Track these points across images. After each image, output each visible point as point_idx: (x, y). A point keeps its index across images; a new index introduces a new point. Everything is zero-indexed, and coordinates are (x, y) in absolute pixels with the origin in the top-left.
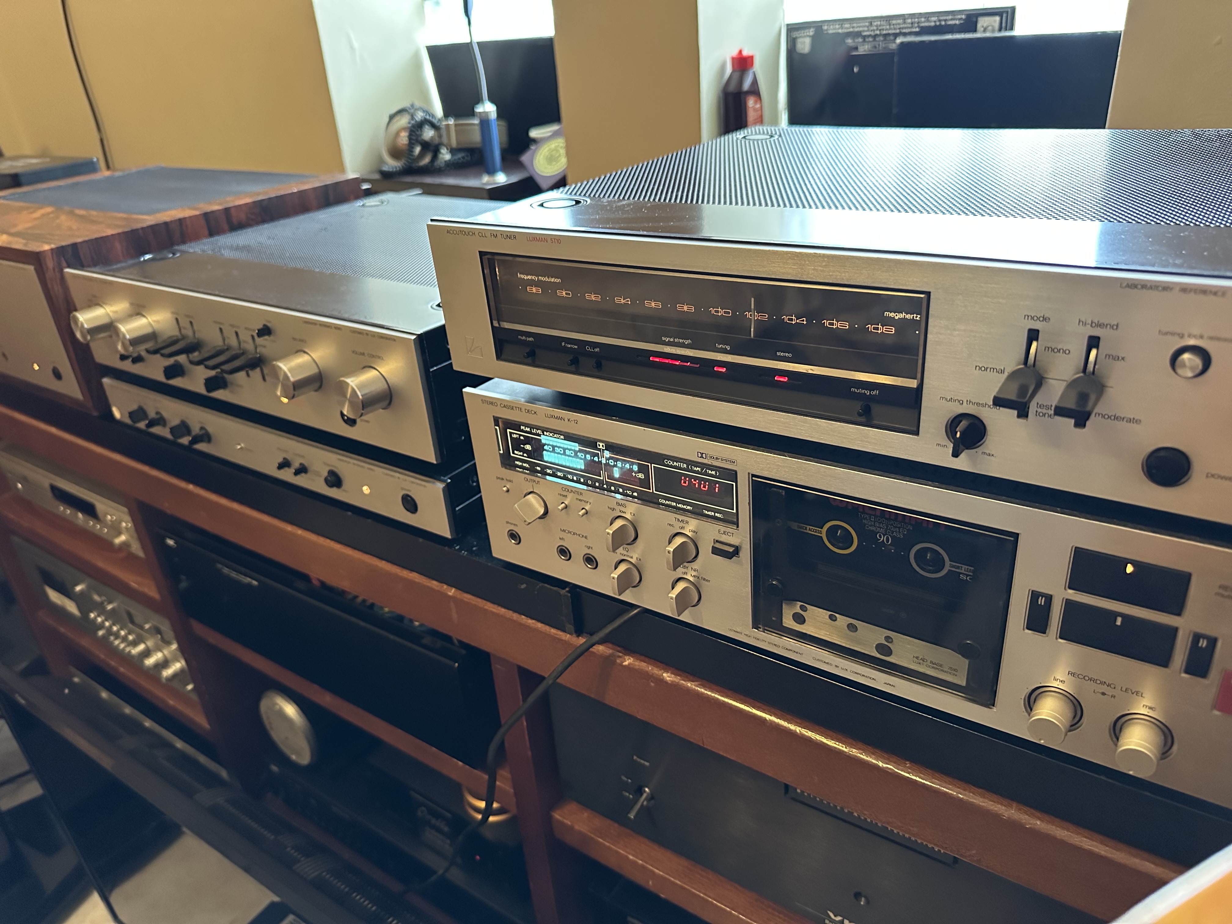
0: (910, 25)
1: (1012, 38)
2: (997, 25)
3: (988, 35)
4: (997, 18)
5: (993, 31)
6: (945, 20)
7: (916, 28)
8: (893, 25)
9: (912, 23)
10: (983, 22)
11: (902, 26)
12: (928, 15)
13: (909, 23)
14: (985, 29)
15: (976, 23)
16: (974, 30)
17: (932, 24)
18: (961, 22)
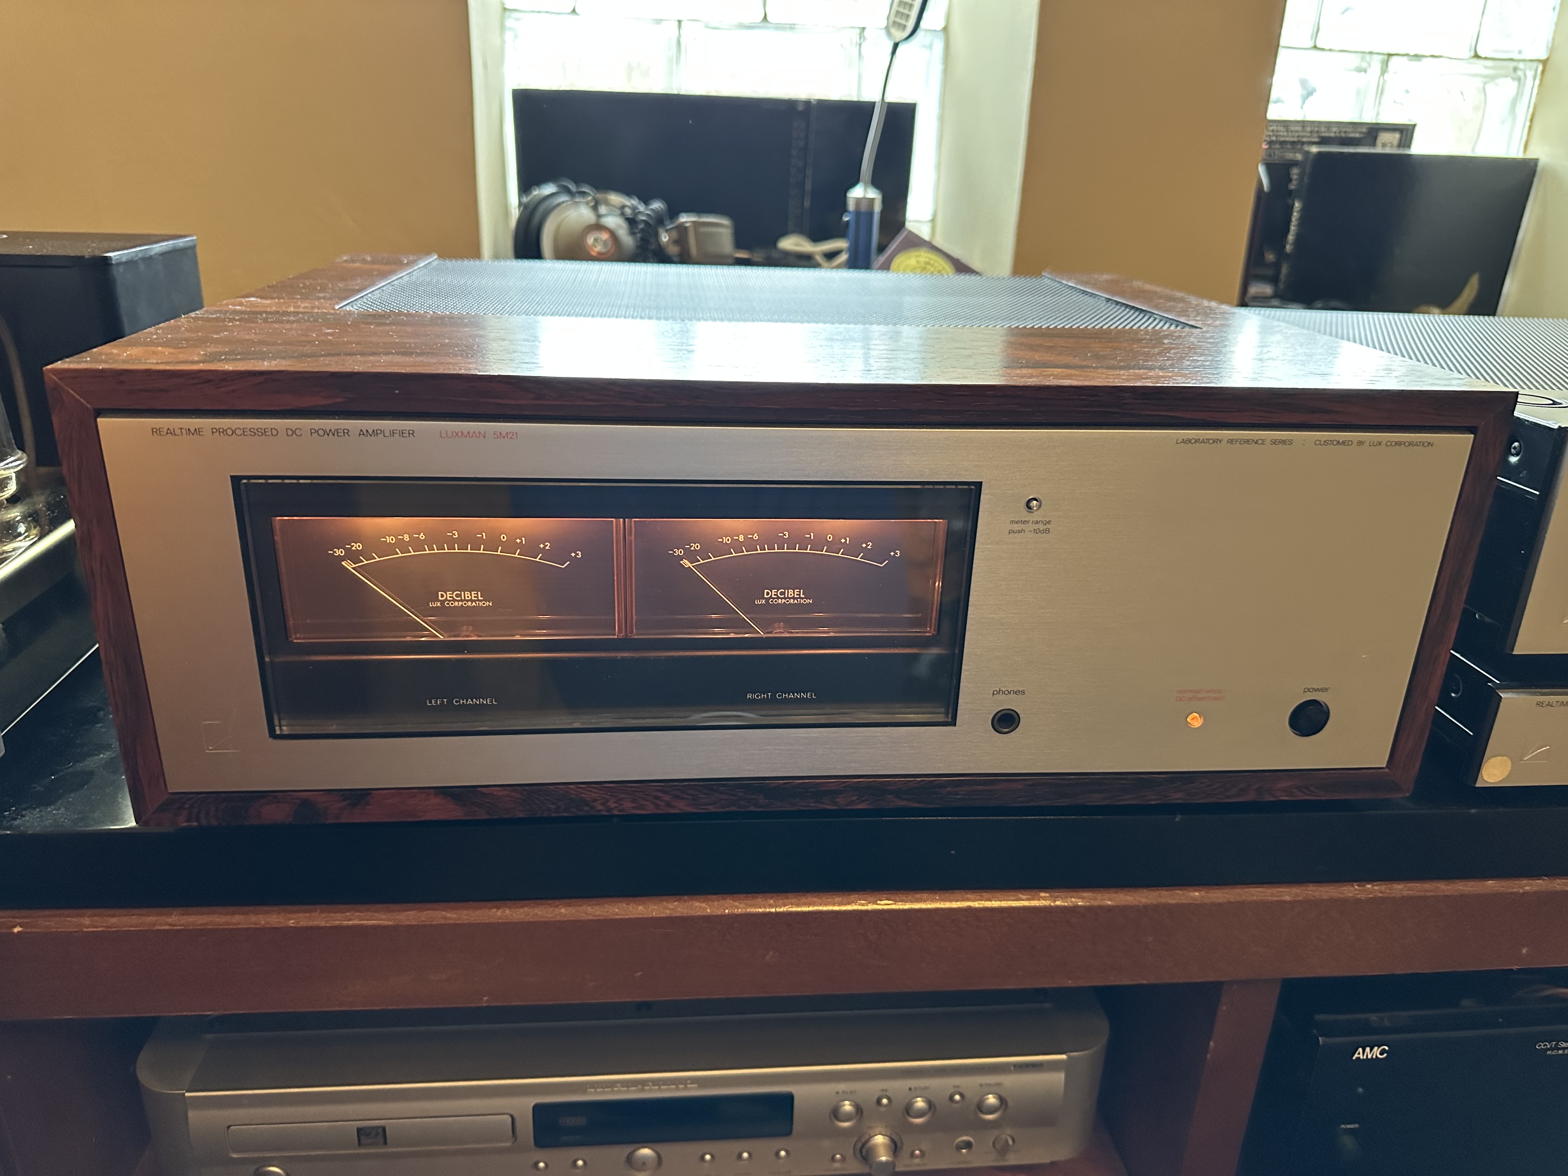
0: (1309, 134)
1: (1410, 156)
2: (1396, 142)
3: (1388, 151)
4: (1397, 136)
5: (1392, 146)
6: (1345, 132)
7: (1315, 138)
8: (1292, 132)
9: (1311, 132)
10: (1384, 137)
11: (1300, 134)
12: (1329, 125)
13: (1308, 132)
14: (1384, 145)
15: (1375, 138)
16: (1373, 144)
17: (1332, 135)
18: (1362, 136)
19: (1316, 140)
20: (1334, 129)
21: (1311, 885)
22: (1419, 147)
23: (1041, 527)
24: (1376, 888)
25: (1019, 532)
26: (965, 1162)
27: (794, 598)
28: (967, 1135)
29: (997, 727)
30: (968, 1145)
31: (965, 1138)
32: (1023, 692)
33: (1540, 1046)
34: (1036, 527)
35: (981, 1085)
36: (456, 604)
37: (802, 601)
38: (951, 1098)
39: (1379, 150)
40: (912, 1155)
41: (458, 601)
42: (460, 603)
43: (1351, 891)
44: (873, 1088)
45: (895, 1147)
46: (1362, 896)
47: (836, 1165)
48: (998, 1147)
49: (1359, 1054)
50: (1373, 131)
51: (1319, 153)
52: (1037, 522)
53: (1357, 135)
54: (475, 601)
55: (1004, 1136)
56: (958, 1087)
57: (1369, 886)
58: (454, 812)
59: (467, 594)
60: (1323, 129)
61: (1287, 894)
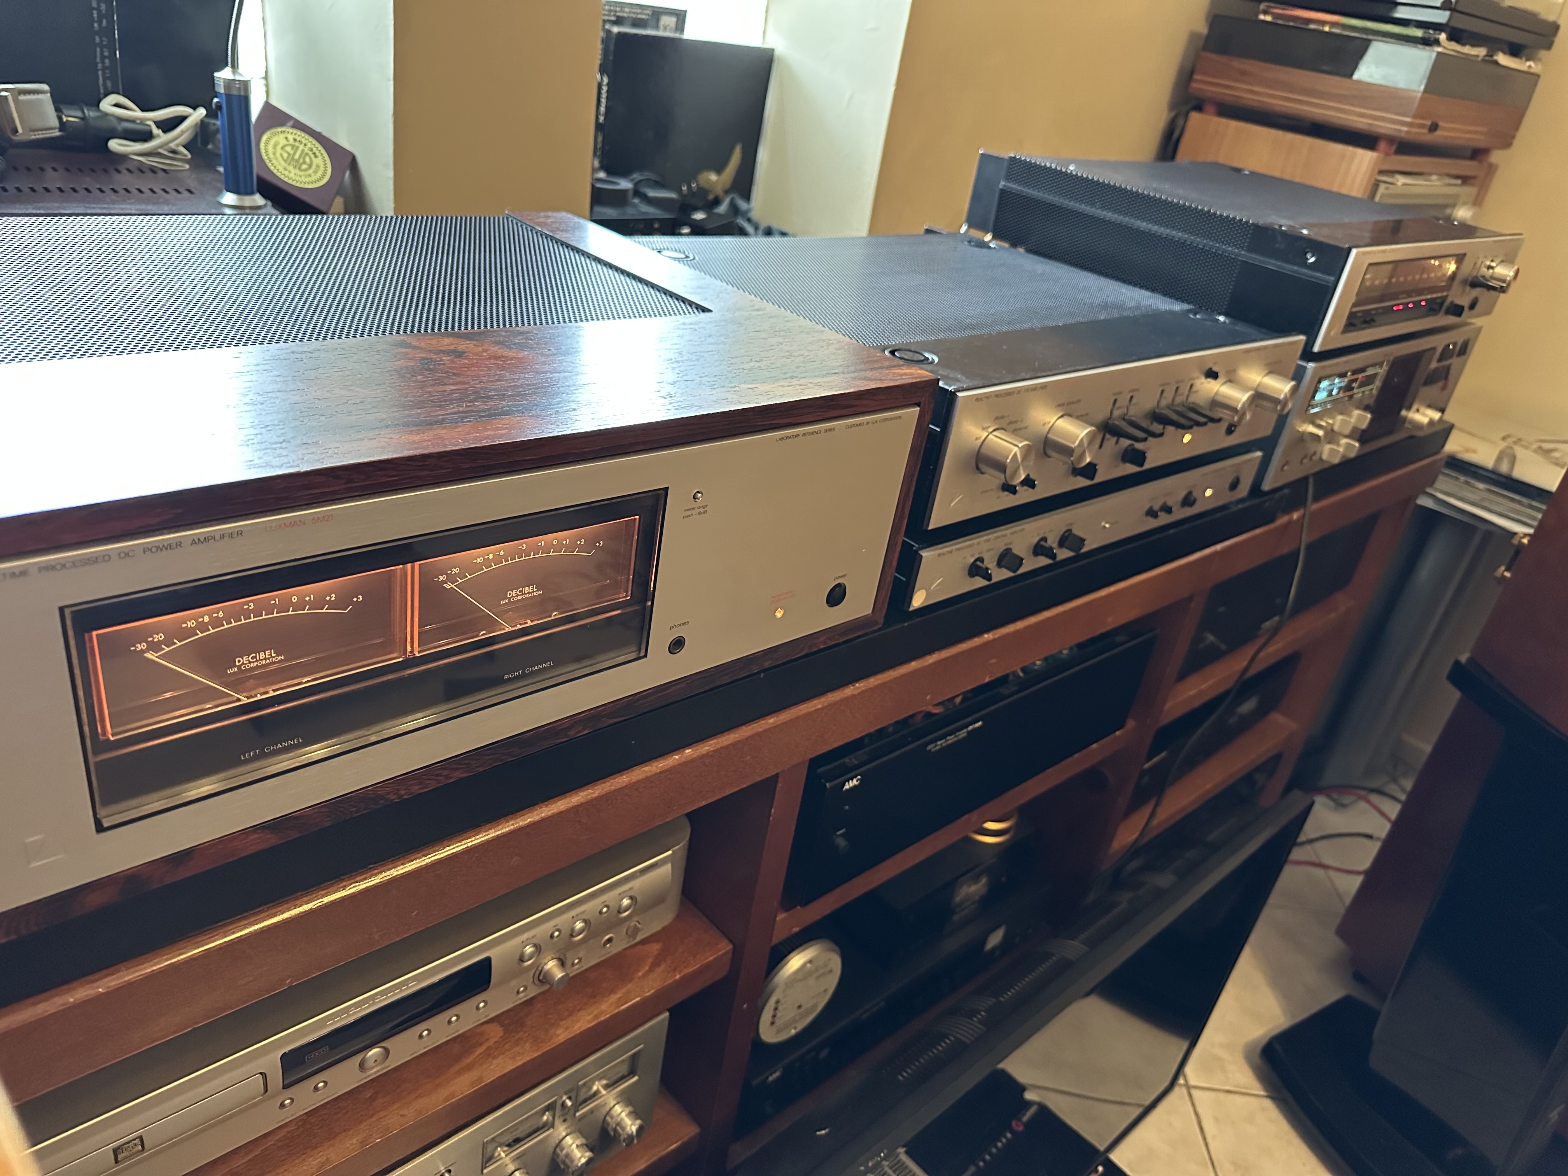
1: (684, 40)
2: (673, 27)
3: (667, 34)
4: (674, 20)
5: (670, 30)
10: (664, 21)
14: (665, 28)
15: (658, 20)
16: (657, 27)
17: (625, 15)
18: (647, 17)
19: (613, 18)
20: (627, 10)
21: (829, 694)
22: (691, 33)
23: (702, 510)
24: (862, 684)
25: (689, 516)
26: (608, 953)
27: (529, 593)
28: (608, 934)
29: (672, 651)
30: (610, 940)
31: (607, 937)
32: (688, 623)
33: (929, 747)
34: (699, 511)
35: (620, 894)
36: (252, 665)
37: (535, 594)
38: (601, 912)
39: (660, 33)
40: (573, 965)
41: (253, 662)
42: (256, 664)
43: (849, 691)
44: (548, 927)
45: (562, 963)
46: (856, 692)
47: (521, 995)
48: (629, 933)
49: (847, 786)
50: (657, 13)
51: (619, 33)
52: (700, 507)
53: (643, 17)
54: (269, 659)
55: (633, 924)
56: (605, 902)
57: (857, 685)
58: (272, 840)
59: (262, 654)
60: (618, 9)
61: (817, 704)
